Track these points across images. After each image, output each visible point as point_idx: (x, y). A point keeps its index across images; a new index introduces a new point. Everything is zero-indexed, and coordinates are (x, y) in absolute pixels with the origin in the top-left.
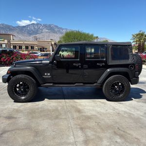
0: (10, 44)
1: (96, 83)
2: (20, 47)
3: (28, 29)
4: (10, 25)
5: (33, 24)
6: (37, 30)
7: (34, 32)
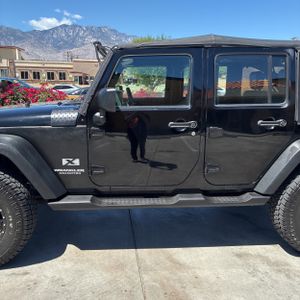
0: (15, 67)
1: (251, 190)
2: (37, 76)
3: (55, 36)
4: (15, 28)
5: (65, 26)
6: (74, 40)
7: (66, 42)
